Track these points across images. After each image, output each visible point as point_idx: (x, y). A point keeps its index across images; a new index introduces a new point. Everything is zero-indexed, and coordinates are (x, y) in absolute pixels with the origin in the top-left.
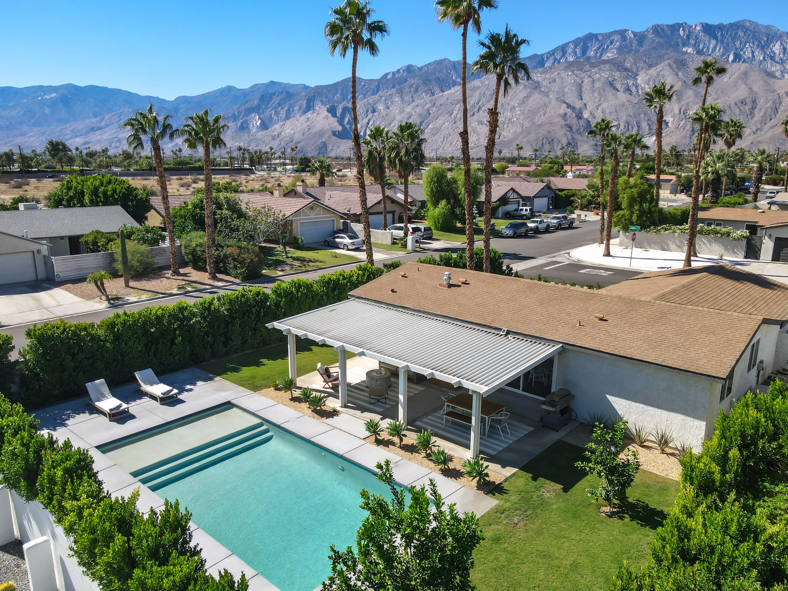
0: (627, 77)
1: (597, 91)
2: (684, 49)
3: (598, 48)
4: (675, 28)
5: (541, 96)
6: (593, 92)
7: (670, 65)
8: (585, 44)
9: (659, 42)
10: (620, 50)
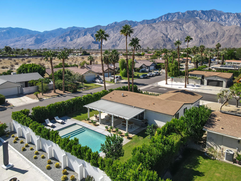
0: (180, 26)
1: (172, 30)
2: (196, 18)
3: (172, 17)
4: (193, 12)
5: (155, 31)
6: (171, 30)
7: (192, 22)
8: (168, 16)
9: (189, 16)
10: (178, 18)
